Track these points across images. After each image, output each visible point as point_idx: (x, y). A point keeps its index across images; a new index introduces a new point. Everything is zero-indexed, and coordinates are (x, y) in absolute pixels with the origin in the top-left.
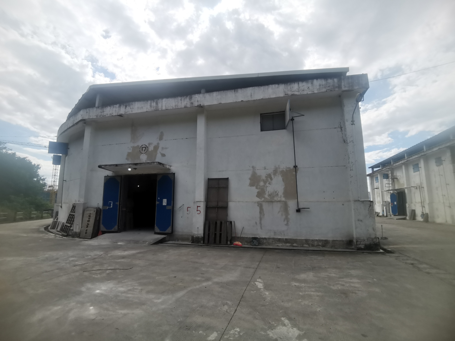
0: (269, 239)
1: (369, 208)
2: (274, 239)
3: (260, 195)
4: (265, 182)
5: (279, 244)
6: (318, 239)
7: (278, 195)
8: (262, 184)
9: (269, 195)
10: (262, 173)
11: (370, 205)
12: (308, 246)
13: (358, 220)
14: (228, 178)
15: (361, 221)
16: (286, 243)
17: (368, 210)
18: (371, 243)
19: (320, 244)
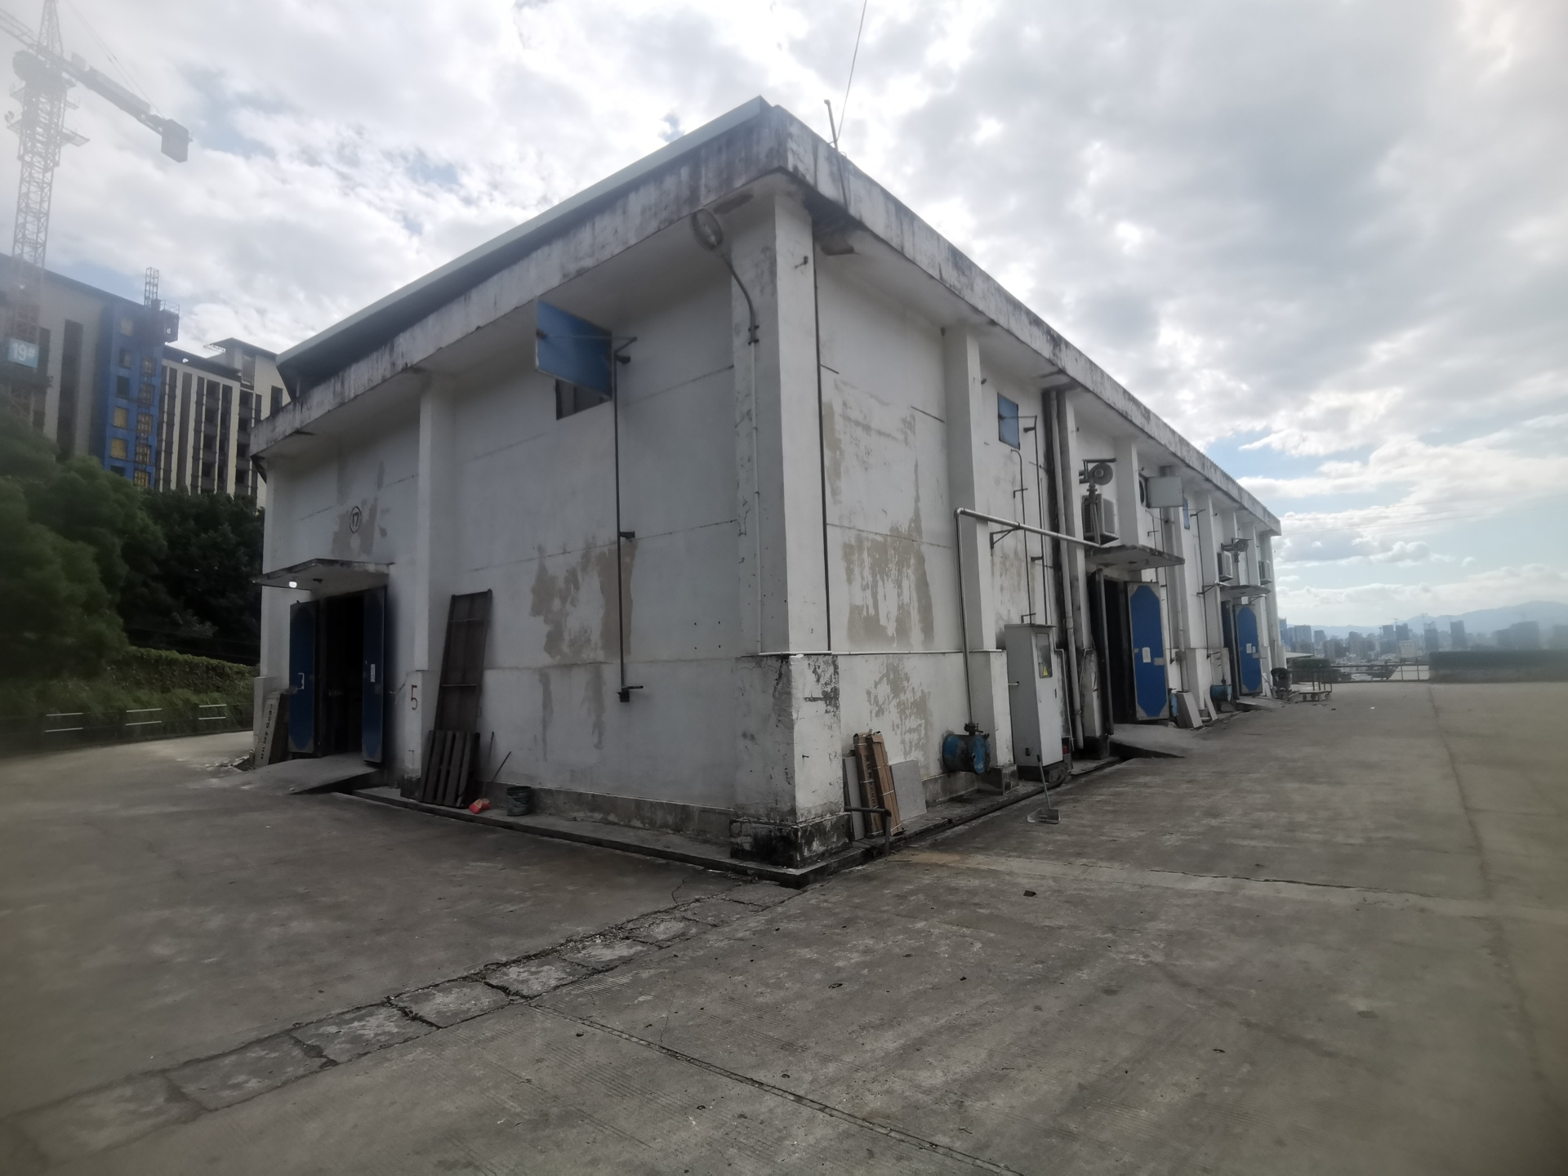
0: (559, 792)
1: (777, 684)
2: (568, 794)
3: (553, 642)
4: (564, 600)
5: (578, 811)
6: (664, 802)
7: (588, 641)
8: (557, 604)
9: (572, 643)
10: (558, 568)
11: (780, 675)
12: (641, 826)
13: (745, 735)
14: (490, 592)
15: (752, 737)
16: (593, 810)
17: (774, 696)
18: (771, 831)
19: (670, 819)
